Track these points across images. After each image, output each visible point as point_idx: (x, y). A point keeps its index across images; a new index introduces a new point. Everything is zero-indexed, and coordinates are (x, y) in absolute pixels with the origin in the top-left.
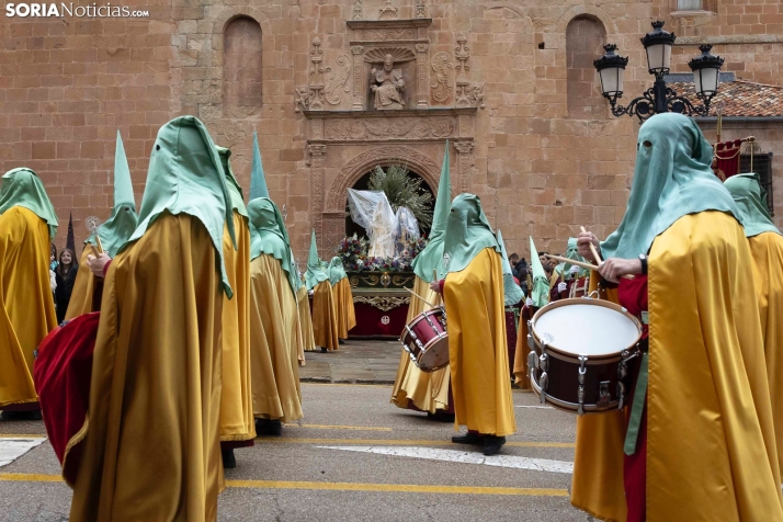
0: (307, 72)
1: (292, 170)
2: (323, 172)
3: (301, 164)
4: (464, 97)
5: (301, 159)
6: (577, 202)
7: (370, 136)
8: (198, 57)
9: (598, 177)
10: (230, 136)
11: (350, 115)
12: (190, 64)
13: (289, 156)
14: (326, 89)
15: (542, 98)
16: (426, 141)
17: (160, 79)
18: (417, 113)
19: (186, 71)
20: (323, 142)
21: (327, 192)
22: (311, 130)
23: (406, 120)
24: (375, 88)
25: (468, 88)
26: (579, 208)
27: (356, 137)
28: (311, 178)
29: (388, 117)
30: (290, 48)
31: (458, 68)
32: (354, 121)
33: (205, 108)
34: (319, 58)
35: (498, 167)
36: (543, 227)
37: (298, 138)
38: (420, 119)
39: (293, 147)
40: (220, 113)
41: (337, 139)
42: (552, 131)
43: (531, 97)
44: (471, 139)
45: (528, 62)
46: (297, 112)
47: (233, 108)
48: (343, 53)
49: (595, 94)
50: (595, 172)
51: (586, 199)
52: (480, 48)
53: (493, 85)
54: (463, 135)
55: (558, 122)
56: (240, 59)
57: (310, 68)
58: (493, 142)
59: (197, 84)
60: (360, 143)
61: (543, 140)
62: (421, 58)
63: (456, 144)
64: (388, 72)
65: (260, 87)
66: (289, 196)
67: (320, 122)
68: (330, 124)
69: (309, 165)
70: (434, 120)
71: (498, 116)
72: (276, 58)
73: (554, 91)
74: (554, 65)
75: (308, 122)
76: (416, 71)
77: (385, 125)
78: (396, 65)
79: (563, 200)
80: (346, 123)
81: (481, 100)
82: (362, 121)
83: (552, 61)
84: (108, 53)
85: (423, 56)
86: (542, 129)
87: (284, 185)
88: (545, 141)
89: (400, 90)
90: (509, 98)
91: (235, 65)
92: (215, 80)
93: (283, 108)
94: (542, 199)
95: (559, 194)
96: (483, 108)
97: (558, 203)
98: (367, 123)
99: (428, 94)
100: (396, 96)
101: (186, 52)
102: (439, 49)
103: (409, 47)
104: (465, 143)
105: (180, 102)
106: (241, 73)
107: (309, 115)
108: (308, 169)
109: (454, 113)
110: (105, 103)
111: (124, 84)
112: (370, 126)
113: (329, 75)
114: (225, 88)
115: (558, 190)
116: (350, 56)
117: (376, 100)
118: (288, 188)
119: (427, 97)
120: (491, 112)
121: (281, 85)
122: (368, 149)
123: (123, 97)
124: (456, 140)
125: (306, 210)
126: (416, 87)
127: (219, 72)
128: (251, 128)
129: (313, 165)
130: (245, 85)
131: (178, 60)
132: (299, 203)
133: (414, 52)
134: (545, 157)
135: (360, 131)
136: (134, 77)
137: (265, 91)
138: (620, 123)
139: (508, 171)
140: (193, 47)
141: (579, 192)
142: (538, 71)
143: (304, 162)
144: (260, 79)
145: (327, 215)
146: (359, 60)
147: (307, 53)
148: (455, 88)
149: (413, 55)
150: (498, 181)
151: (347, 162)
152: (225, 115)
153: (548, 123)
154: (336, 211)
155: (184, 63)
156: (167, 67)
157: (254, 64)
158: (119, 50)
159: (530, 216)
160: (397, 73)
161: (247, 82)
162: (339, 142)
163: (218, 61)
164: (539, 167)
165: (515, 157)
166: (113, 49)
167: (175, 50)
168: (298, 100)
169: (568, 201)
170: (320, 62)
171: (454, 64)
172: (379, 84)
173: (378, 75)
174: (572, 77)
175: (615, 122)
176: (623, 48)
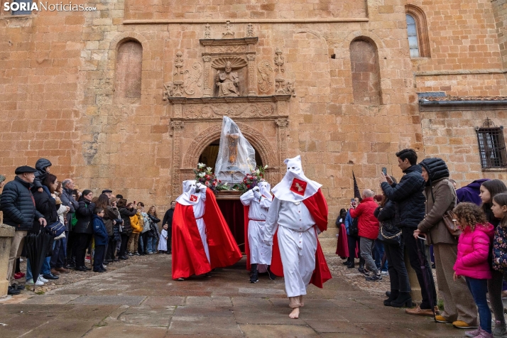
0: (172, 73)
1: (160, 140)
2: (181, 140)
3: (166, 136)
4: (281, 89)
5: (166, 132)
6: (364, 161)
7: (214, 115)
8: (98, 64)
9: (379, 143)
10: (117, 116)
11: (202, 101)
12: (92, 69)
13: (158, 129)
14: (185, 85)
15: (336, 90)
16: (255, 118)
17: (71, 79)
18: (249, 100)
19: (89, 73)
20: (182, 119)
21: (184, 155)
22: (173, 112)
23: (240, 104)
24: (219, 84)
25: (283, 83)
26: (365, 166)
27: (205, 116)
28: (173, 144)
29: (227, 103)
30: (161, 59)
31: (277, 71)
32: (205, 105)
33: (100, 97)
34: (180, 64)
35: (306, 136)
36: (341, 179)
37: (165, 118)
38: (250, 104)
39: (161, 124)
40: (111, 100)
41: (191, 118)
42: (343, 112)
43: (328, 90)
44: (287, 117)
45: (325, 66)
46: (164, 100)
47: (121, 99)
48: (197, 61)
49: (371, 89)
50: (376, 141)
51: (370, 159)
52: (292, 58)
53: (301, 82)
54: (281, 114)
55: (347, 107)
56: (128, 66)
57: (175, 71)
58: (302, 120)
59: (96, 81)
60: (208, 120)
61: (337, 119)
62: (250, 64)
63: (276, 121)
64: (228, 73)
65: (140, 85)
66: (156, 157)
67: (180, 106)
68: (188, 108)
69: (171, 136)
70: (260, 104)
71: (306, 102)
72: (151, 64)
73: (344, 86)
74: (342, 68)
75: (172, 106)
76: (247, 72)
77: (226, 108)
78: (234, 69)
79: (354, 160)
80: (198, 107)
81: (293, 91)
82: (209, 105)
83: (341, 66)
84: (37, 62)
85: (252, 62)
86: (336, 111)
87: (154, 151)
88: (339, 119)
89: (236, 85)
90: (312, 90)
91: (124, 71)
92: (109, 79)
93: (155, 98)
94: (339, 160)
95: (350, 156)
96: (294, 97)
97: (351, 162)
98: (213, 107)
99: (256, 87)
100: (234, 88)
101: (91, 61)
102: (263, 58)
103: (242, 57)
104: (282, 120)
105: (83, 94)
106: (127, 76)
107: (172, 101)
108: (171, 139)
109: (274, 99)
110: (32, 95)
111: (46, 82)
112: (216, 109)
113: (187, 75)
114: (115, 85)
115: (349, 153)
116: (202, 63)
117: (220, 91)
118: (156, 151)
119: (255, 89)
120: (300, 100)
121: (154, 83)
122: (213, 124)
123: (45, 91)
124: (276, 118)
125: (168, 167)
126: (247, 83)
127: (112, 74)
128: (132, 111)
129: (175, 135)
130: (130, 83)
131: (85, 66)
132: (163, 163)
133: (246, 60)
134: (340, 130)
135: (208, 111)
136: (53, 77)
137: (143, 87)
138: (391, 107)
139: (314, 139)
140: (95, 58)
141: (365, 155)
142: (332, 72)
143: (168, 134)
144: (140, 79)
145: (182, 171)
146: (208, 65)
147: (173, 62)
148: (275, 83)
149: (245, 62)
150: (306, 147)
151: (199, 134)
152: (114, 103)
153: (340, 107)
154: (191, 168)
155: (89, 68)
156: (76, 71)
157: (137, 70)
158: (44, 61)
159: (331, 172)
160: (234, 74)
161: (132, 81)
162: (193, 120)
163: (112, 67)
164: (335, 138)
165: (318, 129)
166: (41, 60)
167: (83, 61)
168: (165, 92)
169: (358, 161)
170: (181, 67)
171: (274, 67)
172: (222, 81)
173: (221, 75)
174: (355, 77)
175: (388, 106)
176: (389, 58)
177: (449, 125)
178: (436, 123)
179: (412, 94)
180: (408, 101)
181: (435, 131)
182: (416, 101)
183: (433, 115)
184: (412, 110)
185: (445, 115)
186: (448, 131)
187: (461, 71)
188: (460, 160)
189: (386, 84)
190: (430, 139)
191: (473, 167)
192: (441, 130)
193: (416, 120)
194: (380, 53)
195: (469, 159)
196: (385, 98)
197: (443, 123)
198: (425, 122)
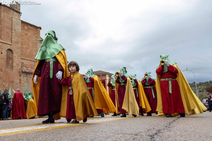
9: (11, 81)
42: (3, 71)
49: (10, 65)
55: (4, 69)
73: (4, 63)
79: (5, 85)
83: (4, 57)
88: (2, 73)
94: (1, 85)
115: (4, 83)
134: (2, 76)
142: (1, 58)
153: (2, 69)
164: (0, 78)
174: (7, 61)
175: (14, 71)
176: (16, 57)
177: (27, 78)
178: (24, 77)
179: (20, 68)
180: (19, 70)
181: (24, 79)
182: (21, 70)
183: (24, 75)
184: (20, 72)
185: (27, 75)
186: (27, 79)
187: (27, 58)
188: (28, 87)
189: (14, 64)
190: (23, 81)
191: (31, 89)
192: (26, 78)
193: (20, 75)
194: (14, 55)
195: (30, 87)
196: (14, 68)
197: (26, 77)
198: (22, 76)
